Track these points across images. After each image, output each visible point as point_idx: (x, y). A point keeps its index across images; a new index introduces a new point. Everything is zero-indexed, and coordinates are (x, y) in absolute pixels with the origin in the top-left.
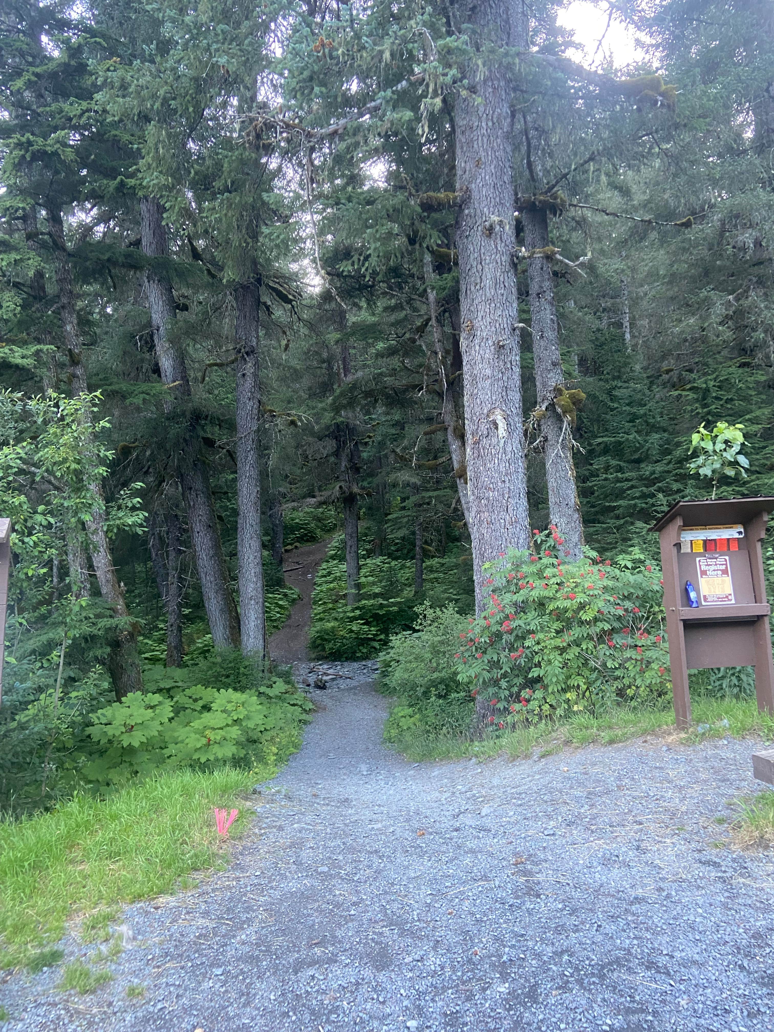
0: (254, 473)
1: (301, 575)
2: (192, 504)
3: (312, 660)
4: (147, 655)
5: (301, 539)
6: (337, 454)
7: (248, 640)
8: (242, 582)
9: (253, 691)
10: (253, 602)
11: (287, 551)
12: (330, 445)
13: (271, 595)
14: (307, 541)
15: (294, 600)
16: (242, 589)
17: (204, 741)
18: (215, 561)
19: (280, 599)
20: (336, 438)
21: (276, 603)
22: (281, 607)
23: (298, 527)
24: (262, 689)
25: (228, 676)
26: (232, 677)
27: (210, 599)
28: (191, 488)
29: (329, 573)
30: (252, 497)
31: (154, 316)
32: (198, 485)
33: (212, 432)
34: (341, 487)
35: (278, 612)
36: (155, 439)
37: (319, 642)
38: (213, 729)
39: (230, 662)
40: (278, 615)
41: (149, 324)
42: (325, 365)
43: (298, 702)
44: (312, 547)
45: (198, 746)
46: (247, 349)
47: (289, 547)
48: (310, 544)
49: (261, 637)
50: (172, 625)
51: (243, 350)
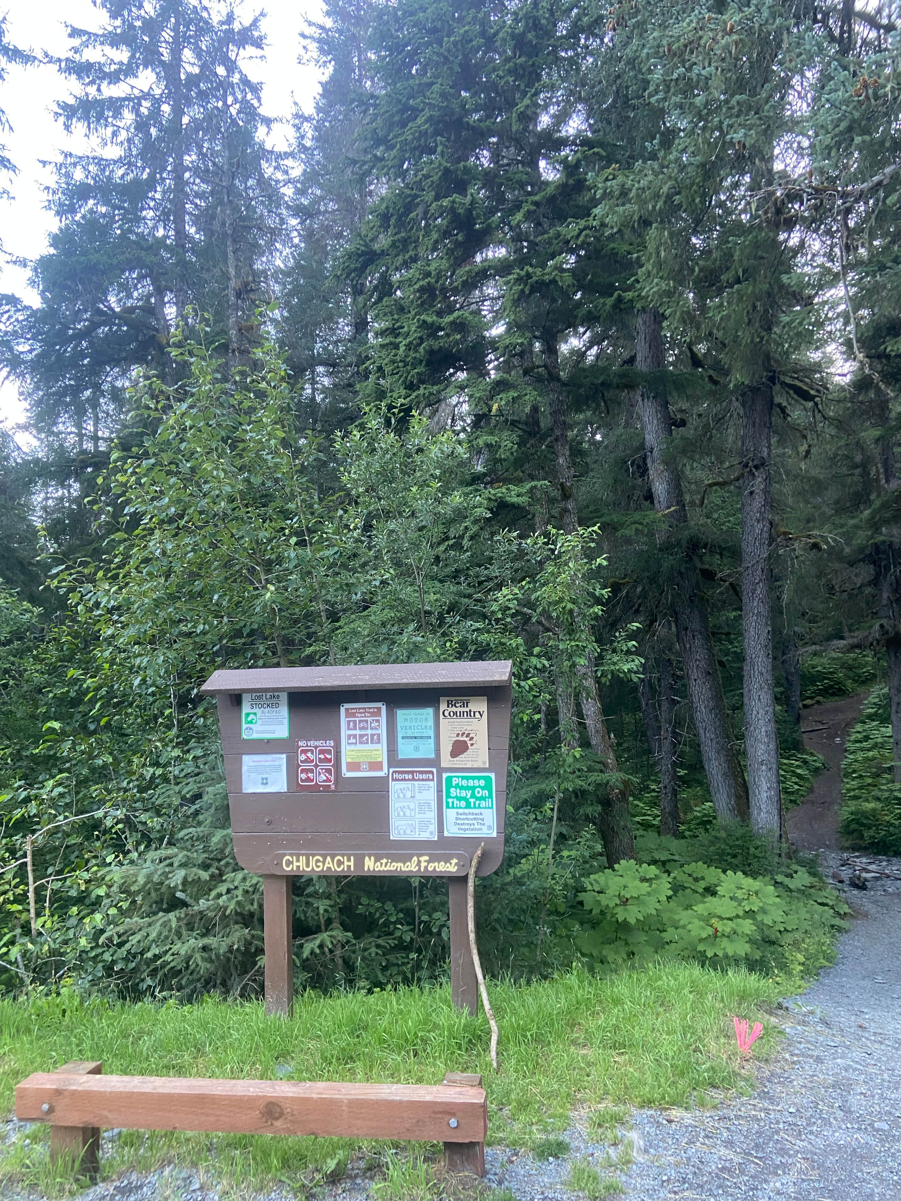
0: (763, 609)
1: (826, 738)
2: (688, 646)
3: (844, 849)
4: (637, 819)
5: (826, 692)
6: (875, 582)
7: (759, 814)
8: (750, 742)
9: (768, 878)
10: (764, 768)
11: (805, 706)
12: (866, 572)
13: (785, 761)
14: (833, 694)
15: (817, 769)
16: (750, 751)
17: (710, 931)
18: (716, 715)
19: (798, 767)
20: (874, 563)
21: (793, 772)
22: (799, 776)
23: (821, 677)
24: (780, 878)
25: (735, 856)
26: (740, 857)
27: (710, 760)
28: (686, 629)
29: (867, 738)
30: (762, 638)
31: (647, 437)
32: (696, 625)
33: (713, 562)
34: (882, 626)
35: (796, 783)
36: (647, 574)
37: (854, 826)
38: (721, 918)
39: (737, 839)
40: (796, 787)
41: (642, 446)
42: (857, 471)
43: (828, 901)
44: (841, 702)
45: (704, 935)
46: (756, 462)
47: (808, 702)
48: (837, 698)
49: (776, 812)
50: (665, 787)
51: (751, 464)
